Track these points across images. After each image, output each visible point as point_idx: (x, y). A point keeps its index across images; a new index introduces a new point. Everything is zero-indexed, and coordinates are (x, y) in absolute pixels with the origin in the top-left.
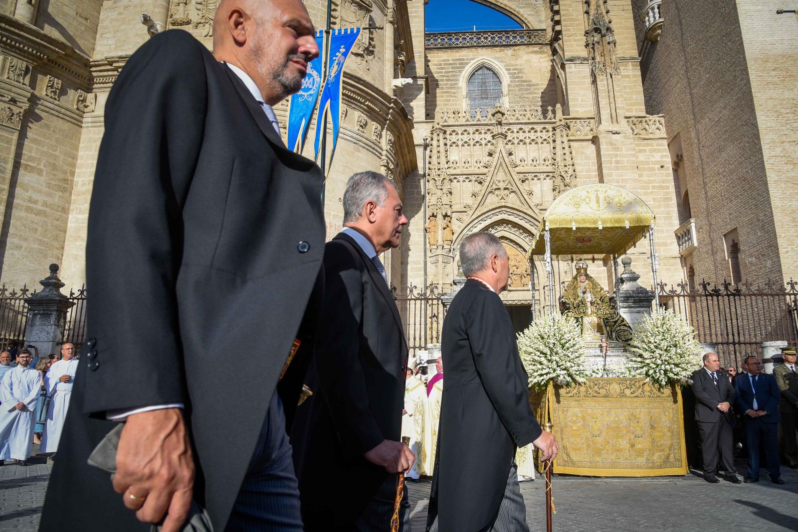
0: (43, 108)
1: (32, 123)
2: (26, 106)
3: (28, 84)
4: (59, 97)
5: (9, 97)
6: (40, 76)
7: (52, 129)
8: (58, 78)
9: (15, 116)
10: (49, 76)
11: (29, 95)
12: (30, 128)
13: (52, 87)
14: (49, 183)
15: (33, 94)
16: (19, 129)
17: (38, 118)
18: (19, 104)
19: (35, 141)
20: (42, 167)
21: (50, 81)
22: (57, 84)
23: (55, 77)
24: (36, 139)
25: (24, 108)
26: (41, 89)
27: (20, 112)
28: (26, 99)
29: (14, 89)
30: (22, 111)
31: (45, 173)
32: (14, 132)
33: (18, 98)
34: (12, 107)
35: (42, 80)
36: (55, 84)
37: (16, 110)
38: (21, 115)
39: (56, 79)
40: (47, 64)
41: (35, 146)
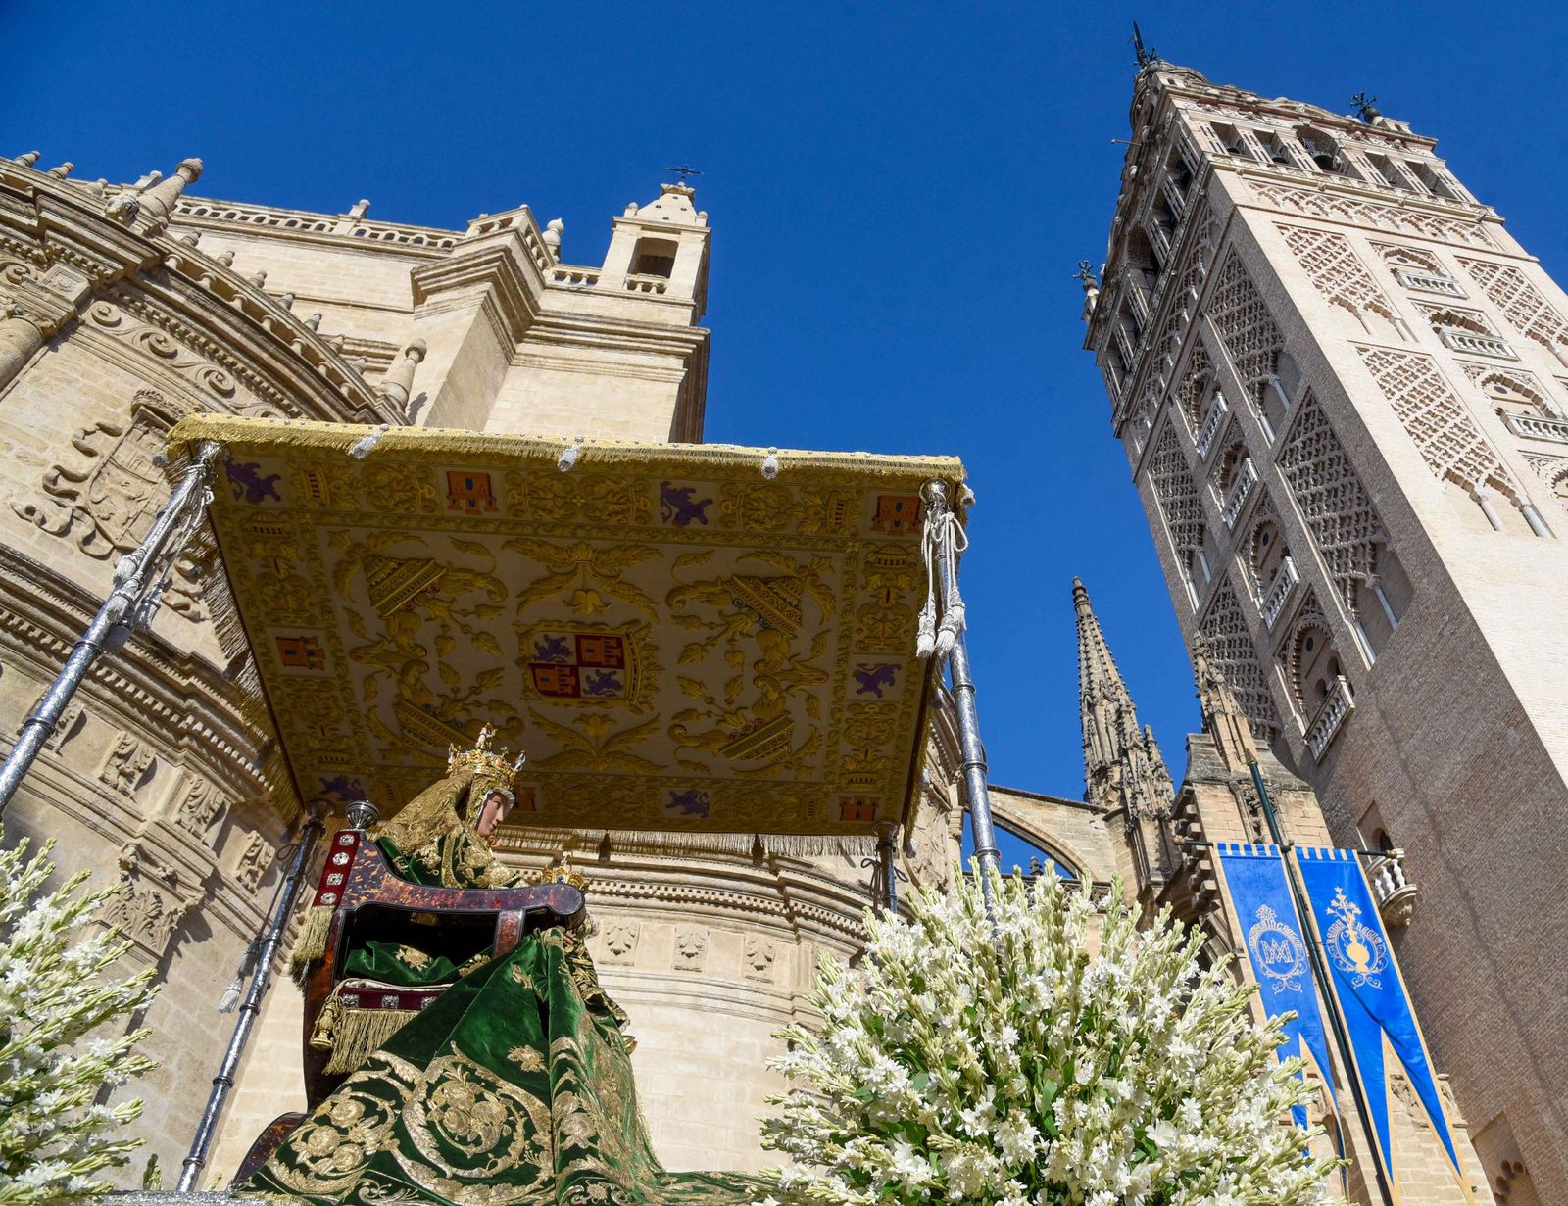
0: (222, 909)
1: (190, 944)
2: (193, 898)
3: (211, 845)
4: (258, 887)
5: (169, 870)
6: (236, 830)
8: (271, 843)
9: (162, 919)
10: (254, 833)
11: (208, 871)
12: (180, 955)
13: (253, 860)
15: (216, 874)
16: (161, 955)
17: (203, 933)
18: (180, 889)
19: (173, 989)
21: (255, 845)
22: (267, 855)
23: (266, 839)
25: (189, 902)
26: (230, 861)
27: (176, 912)
28: (199, 880)
29: (184, 852)
30: (182, 907)
32: (148, 964)
33: (185, 875)
34: (166, 897)
35: (238, 838)
36: (262, 854)
37: (170, 904)
38: (176, 918)
39: (266, 844)
40: (261, 805)
41: (174, 1007)
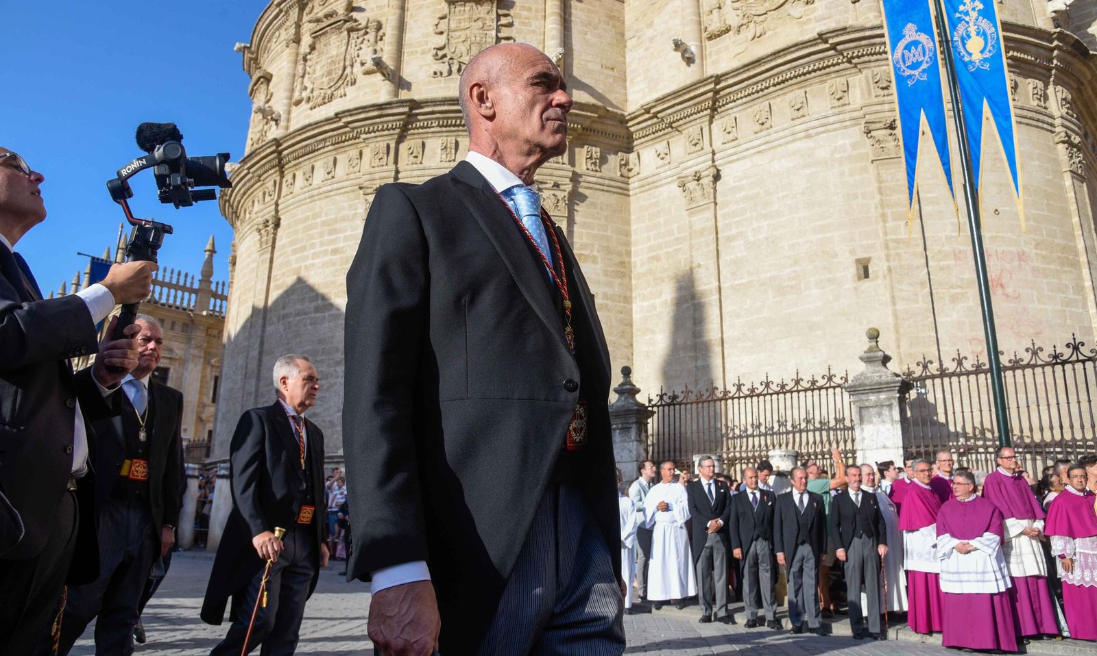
0: (586, 185)
1: (578, 204)
2: (569, 187)
3: (567, 163)
4: (600, 168)
5: (552, 182)
6: (577, 150)
7: (599, 206)
8: (596, 146)
9: (560, 202)
10: (586, 147)
11: (570, 174)
12: (577, 211)
13: (591, 158)
14: (606, 271)
15: (574, 173)
16: (566, 215)
17: (583, 198)
18: (562, 187)
19: (584, 225)
20: (595, 253)
21: (588, 152)
22: (596, 152)
23: (593, 146)
24: (585, 223)
25: (568, 190)
26: (581, 163)
27: (565, 197)
28: (568, 180)
29: (555, 172)
30: (566, 194)
31: (599, 259)
32: (562, 221)
33: (560, 181)
34: (557, 193)
35: (580, 152)
36: (594, 153)
37: (560, 195)
38: (566, 199)
39: (594, 148)
40: (581, 134)
41: (584, 231)
